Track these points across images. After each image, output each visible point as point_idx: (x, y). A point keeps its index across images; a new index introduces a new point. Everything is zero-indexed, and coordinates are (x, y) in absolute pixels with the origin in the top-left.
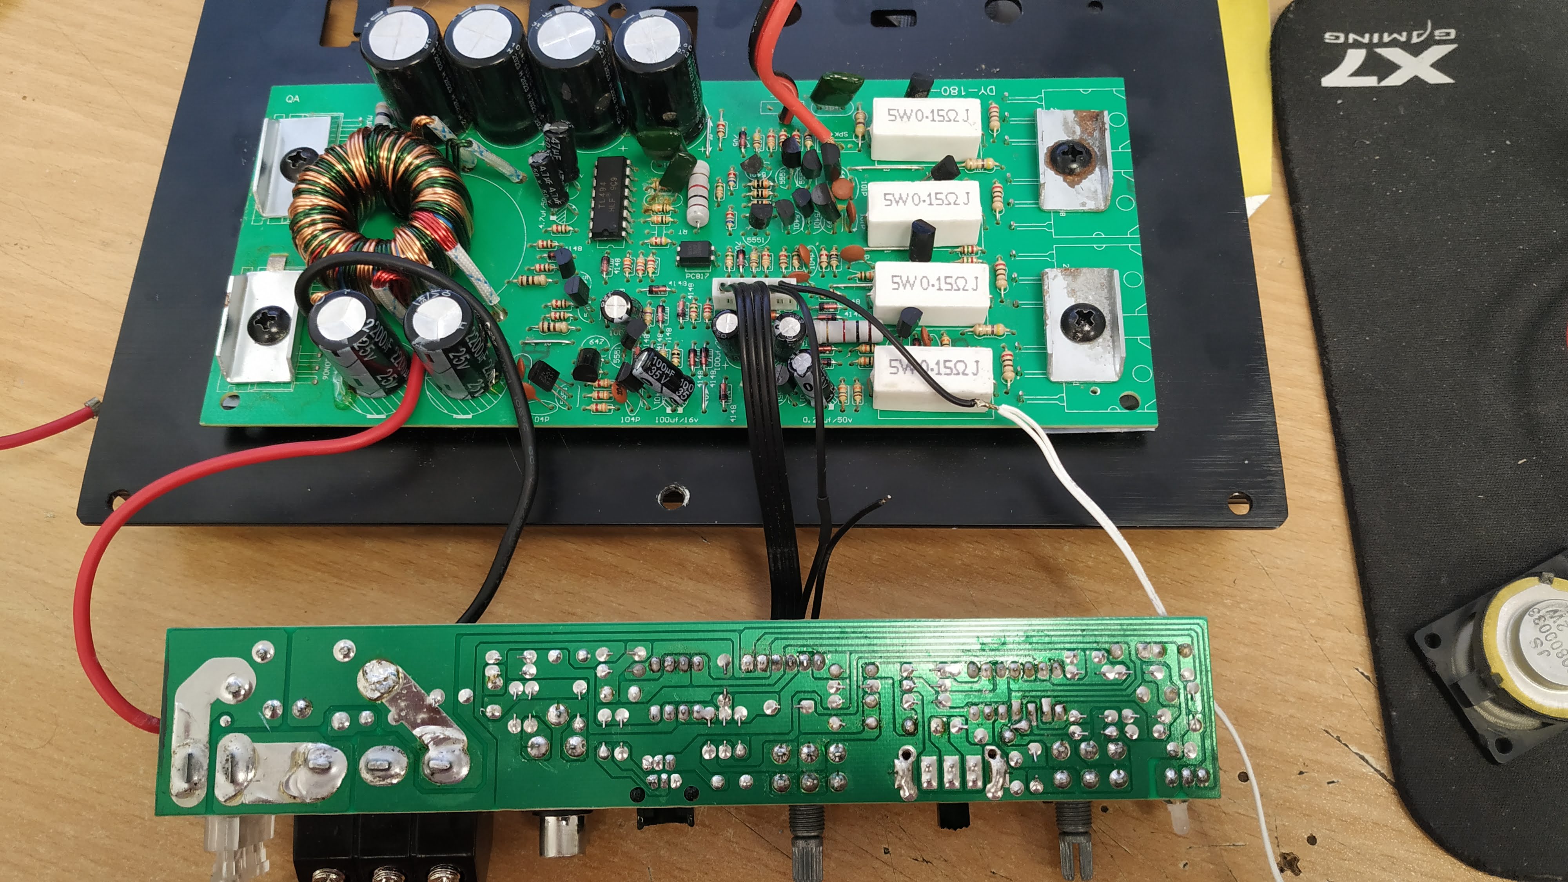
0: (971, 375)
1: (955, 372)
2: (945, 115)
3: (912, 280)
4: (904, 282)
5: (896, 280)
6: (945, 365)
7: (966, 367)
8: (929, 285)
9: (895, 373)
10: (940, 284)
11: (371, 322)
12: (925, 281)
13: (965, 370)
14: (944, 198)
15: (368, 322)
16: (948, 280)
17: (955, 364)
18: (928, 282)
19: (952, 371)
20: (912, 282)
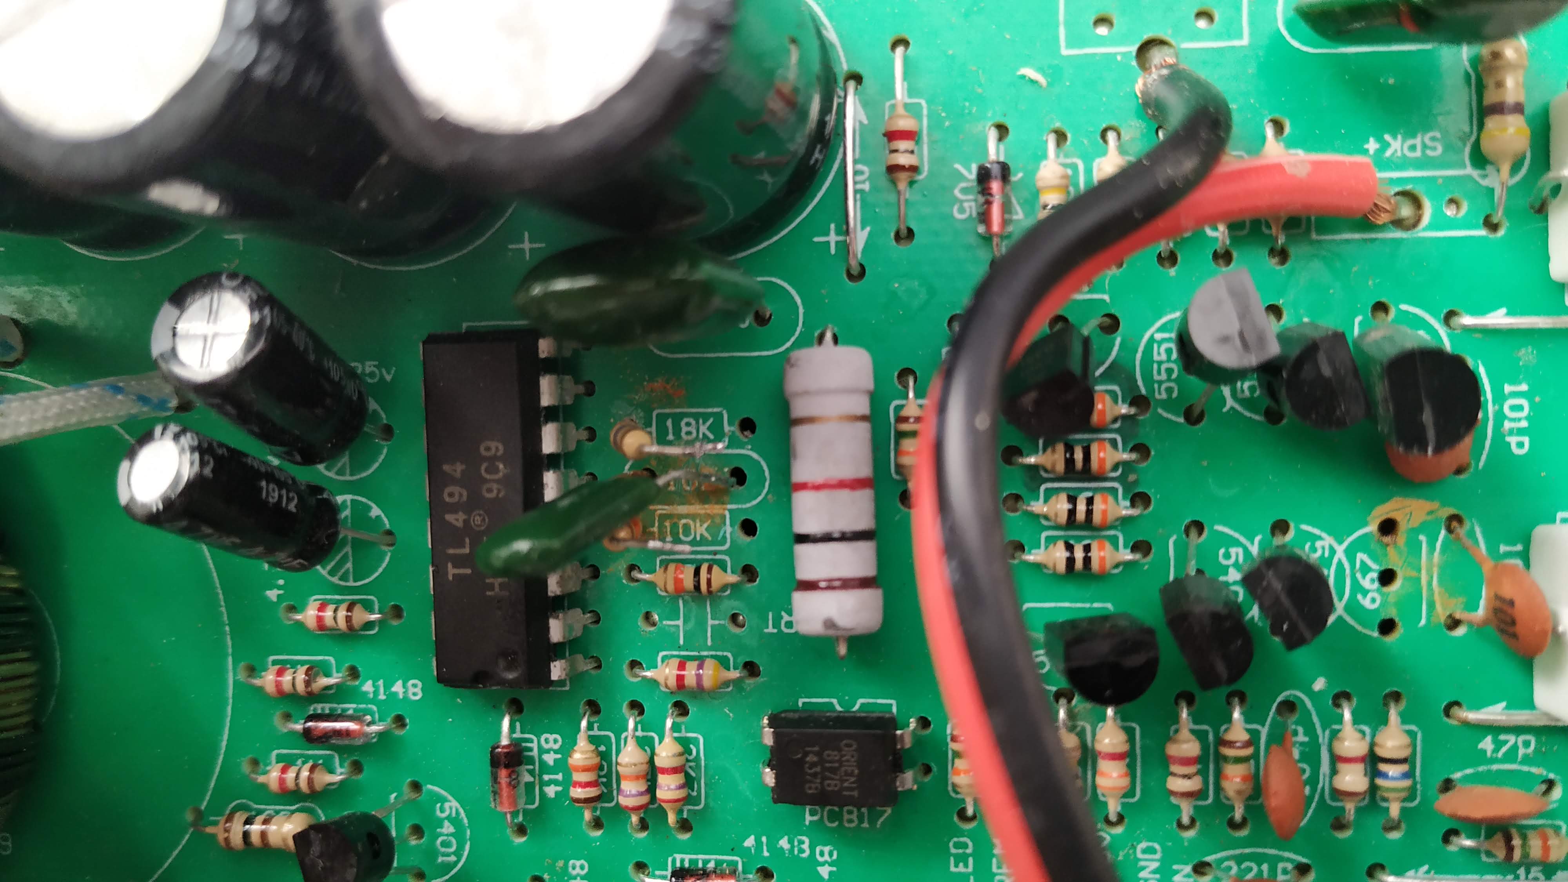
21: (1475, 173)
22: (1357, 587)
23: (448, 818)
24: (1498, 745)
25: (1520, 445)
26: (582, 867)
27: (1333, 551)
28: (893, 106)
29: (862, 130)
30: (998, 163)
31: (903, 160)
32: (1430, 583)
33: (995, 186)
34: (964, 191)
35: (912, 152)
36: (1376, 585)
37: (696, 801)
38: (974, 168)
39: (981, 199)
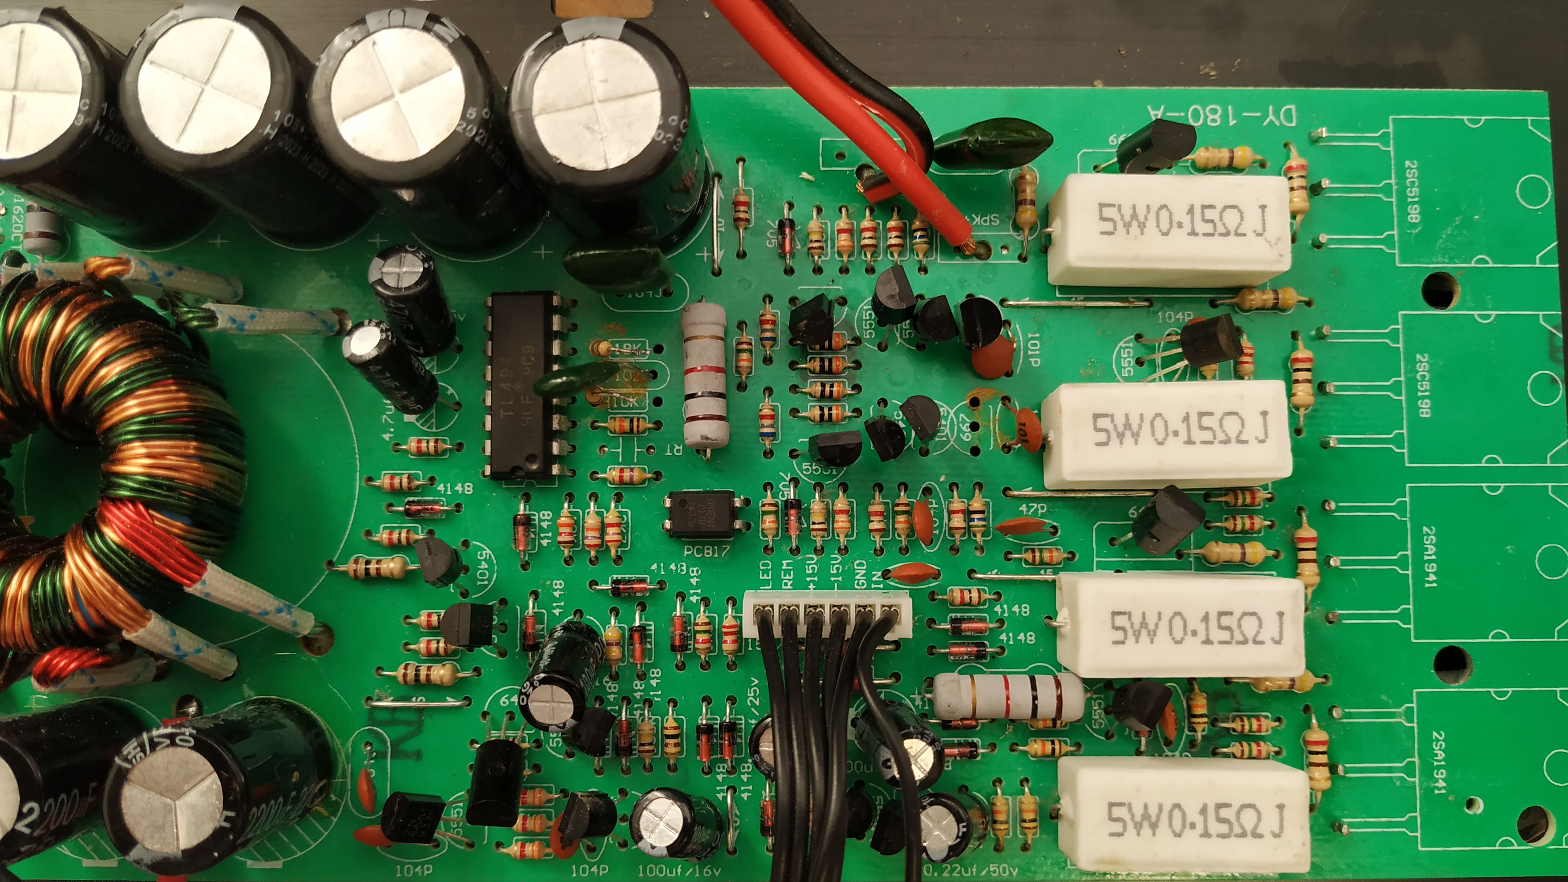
0: (1268, 837)
1: (1237, 830)
2: (1217, 220)
3: (1151, 621)
4: (1137, 626)
5: (1121, 621)
6: (1217, 814)
7: (1259, 819)
8: (1185, 633)
9: (1120, 835)
10: (1207, 629)
11: (31, 811)
12: (1178, 623)
13: (1256, 826)
14: (1215, 425)
15: (25, 810)
16: (1225, 621)
17: (1238, 813)
18: (1185, 626)
19: (1231, 829)
20: (1151, 627)
21: (1014, 234)
22: (960, 430)
23: (485, 560)
24: (1029, 508)
25: (1036, 362)
26: (561, 584)
27: (948, 413)
28: (738, 191)
29: (721, 201)
30: (789, 219)
31: (742, 215)
32: (994, 429)
33: (787, 231)
34: (771, 234)
35: (747, 212)
36: (969, 430)
37: (626, 545)
38: (777, 222)
39: (780, 237)
